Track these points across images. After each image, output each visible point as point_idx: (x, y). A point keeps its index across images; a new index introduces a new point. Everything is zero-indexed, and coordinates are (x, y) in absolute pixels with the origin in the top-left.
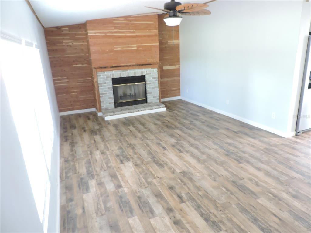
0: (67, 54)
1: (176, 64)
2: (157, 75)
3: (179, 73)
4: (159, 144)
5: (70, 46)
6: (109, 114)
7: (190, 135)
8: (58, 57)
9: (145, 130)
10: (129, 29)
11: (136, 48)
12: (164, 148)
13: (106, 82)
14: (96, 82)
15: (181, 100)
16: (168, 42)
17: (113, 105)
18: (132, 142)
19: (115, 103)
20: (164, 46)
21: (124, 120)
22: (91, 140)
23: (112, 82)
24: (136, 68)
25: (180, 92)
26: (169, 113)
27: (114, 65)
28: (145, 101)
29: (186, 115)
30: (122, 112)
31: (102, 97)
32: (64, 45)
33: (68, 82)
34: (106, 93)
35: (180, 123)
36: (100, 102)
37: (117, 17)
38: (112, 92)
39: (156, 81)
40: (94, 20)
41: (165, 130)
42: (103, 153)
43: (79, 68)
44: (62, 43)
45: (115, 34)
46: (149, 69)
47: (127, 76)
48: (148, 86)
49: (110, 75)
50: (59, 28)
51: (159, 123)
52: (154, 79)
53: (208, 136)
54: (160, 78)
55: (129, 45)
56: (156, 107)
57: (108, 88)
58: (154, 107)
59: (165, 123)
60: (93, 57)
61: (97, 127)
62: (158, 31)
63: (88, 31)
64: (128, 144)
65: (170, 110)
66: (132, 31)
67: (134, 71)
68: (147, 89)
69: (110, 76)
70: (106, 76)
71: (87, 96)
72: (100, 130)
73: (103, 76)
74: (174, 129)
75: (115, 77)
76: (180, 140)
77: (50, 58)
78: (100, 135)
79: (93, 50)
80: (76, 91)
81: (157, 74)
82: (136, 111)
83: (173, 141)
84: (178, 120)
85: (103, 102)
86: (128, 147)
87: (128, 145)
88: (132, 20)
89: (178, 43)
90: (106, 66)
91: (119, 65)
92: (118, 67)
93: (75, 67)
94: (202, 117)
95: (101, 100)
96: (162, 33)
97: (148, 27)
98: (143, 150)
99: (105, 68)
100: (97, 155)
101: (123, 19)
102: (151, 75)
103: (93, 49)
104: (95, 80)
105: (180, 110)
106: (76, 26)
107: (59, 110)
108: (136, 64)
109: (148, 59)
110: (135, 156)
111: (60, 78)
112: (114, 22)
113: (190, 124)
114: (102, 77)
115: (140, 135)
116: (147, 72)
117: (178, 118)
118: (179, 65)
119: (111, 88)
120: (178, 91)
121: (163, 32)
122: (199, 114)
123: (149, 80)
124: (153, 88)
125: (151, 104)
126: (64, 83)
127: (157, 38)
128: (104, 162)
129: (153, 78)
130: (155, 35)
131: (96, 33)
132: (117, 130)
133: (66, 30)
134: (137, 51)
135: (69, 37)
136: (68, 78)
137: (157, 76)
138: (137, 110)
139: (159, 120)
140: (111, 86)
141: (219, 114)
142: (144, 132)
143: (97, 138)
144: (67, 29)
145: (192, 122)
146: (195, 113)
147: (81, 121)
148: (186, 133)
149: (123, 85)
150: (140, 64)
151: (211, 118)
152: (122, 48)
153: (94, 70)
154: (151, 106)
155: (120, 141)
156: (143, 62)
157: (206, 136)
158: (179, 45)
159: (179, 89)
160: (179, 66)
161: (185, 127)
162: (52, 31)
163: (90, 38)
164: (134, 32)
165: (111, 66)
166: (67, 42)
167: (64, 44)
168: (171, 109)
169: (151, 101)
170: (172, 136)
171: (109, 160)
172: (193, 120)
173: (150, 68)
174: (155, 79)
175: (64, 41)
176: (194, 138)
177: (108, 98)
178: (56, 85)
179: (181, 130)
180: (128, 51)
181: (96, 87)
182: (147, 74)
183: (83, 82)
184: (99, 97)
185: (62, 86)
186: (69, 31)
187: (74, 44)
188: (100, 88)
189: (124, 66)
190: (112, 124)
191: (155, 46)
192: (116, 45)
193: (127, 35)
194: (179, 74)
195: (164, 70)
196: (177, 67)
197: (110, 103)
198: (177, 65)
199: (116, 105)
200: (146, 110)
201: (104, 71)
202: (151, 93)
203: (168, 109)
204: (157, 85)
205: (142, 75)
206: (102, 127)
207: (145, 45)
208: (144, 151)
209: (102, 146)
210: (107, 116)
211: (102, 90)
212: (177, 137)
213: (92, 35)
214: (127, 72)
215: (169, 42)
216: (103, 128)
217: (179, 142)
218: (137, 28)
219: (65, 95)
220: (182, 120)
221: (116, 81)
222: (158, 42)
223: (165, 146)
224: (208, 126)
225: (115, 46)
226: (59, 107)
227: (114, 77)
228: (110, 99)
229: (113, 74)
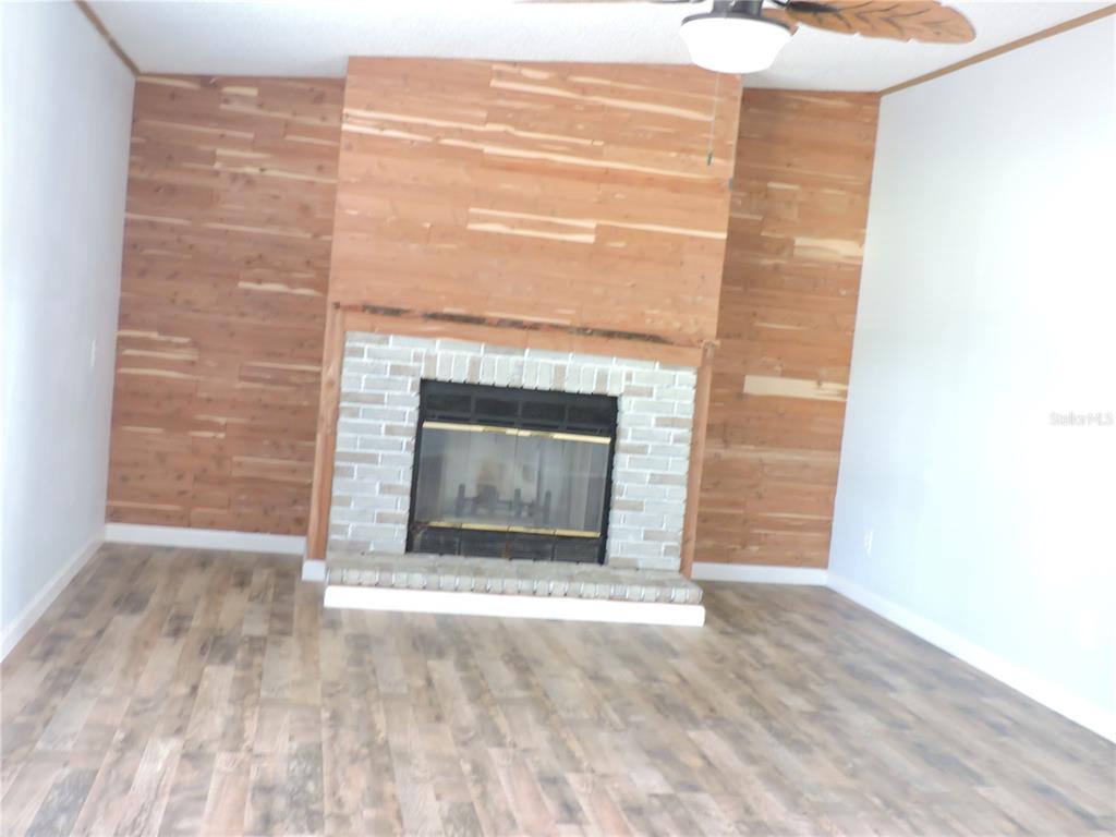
0: (221, 220)
1: (824, 372)
2: (690, 409)
3: (841, 427)
4: (552, 781)
5: (249, 181)
6: (354, 575)
7: (775, 778)
8: (172, 229)
9: (519, 694)
10: (570, 131)
11: (590, 239)
12: (570, 812)
13: (386, 393)
14: (331, 384)
15: (826, 592)
16: (793, 242)
17: (399, 533)
18: (396, 741)
19: (413, 524)
20: (768, 262)
21: (433, 625)
22: (177, 678)
23: (416, 399)
24: (571, 349)
25: (827, 545)
26: (714, 638)
27: (448, 310)
28: (596, 551)
29: (816, 668)
30: (433, 578)
31: (348, 472)
32: (217, 173)
33: (193, 363)
34: (372, 459)
35: (750, 702)
36: (327, 500)
37: (515, 64)
38: (409, 456)
39: (677, 440)
40: (389, 61)
41: (634, 718)
42: (194, 756)
43: (267, 303)
44: (213, 158)
45: (488, 149)
46: (651, 364)
47: (512, 384)
48: (623, 462)
49: (417, 358)
50: (209, 84)
51: (623, 676)
52: (667, 430)
53: (888, 804)
54: (703, 431)
55: (552, 214)
56: (644, 591)
57: (390, 430)
58: (631, 591)
59: (655, 685)
60: (343, 246)
61: (258, 628)
62: (732, 164)
63: (346, 110)
64: (369, 744)
65: (730, 629)
66: (587, 142)
67: (554, 362)
68: (618, 482)
69: (411, 364)
70: (389, 363)
71: (275, 462)
72: (257, 645)
73: (372, 354)
74: (695, 722)
75: (441, 375)
76: (695, 788)
77: (129, 225)
78: (247, 665)
79: (354, 212)
80: (222, 420)
81: (689, 402)
82: (519, 592)
83: (650, 781)
84: (747, 681)
85: (345, 502)
86: (355, 758)
87: (365, 751)
88: (598, 90)
89: (850, 257)
90: (404, 307)
91: (476, 314)
92: (467, 323)
93: (247, 292)
94: (908, 697)
95: (336, 492)
96: (767, 189)
97: (678, 137)
98: (431, 794)
99: (395, 313)
100: (158, 759)
101: (543, 75)
102: (654, 399)
103: (352, 205)
104: (328, 373)
105: (788, 639)
106: (301, 86)
107: (108, 507)
108: (579, 325)
109: (649, 312)
110: (369, 813)
111: (154, 335)
112: (495, 83)
113: (813, 717)
114: (365, 360)
115: (467, 713)
116: (634, 383)
117: (750, 673)
118: (846, 381)
119: (405, 432)
120: (815, 535)
121: (772, 185)
122: (897, 680)
123: (634, 431)
124: (657, 480)
125: (621, 573)
126: (169, 364)
127: (721, 205)
128: (164, 801)
129: (661, 422)
130: (714, 187)
131: (382, 125)
132: (358, 661)
133: (244, 99)
134: (594, 252)
135: (250, 136)
136: (195, 344)
137: (690, 417)
138: (524, 585)
139: (629, 660)
140: (406, 424)
141: (1025, 703)
142: (505, 702)
143: (220, 678)
144: (252, 92)
145: (831, 708)
146: (875, 668)
147: (193, 583)
148: (752, 759)
149: (479, 428)
150: (599, 326)
151: (965, 711)
152: (513, 224)
153: (332, 318)
154: (616, 581)
155: (336, 718)
156: (617, 319)
157: (877, 801)
158: (859, 268)
159: (826, 527)
160: (840, 387)
161: (770, 729)
162: (174, 94)
163: (349, 148)
164: (595, 153)
165: (431, 311)
166: (236, 156)
167: (217, 166)
168: (734, 625)
169: (630, 556)
170: (660, 755)
171: (203, 798)
172: (839, 703)
173: (655, 360)
174: (675, 431)
175: (221, 152)
176: (794, 799)
177: (377, 487)
178: (124, 370)
179: (737, 738)
180: (542, 247)
181: (325, 411)
182: (630, 392)
183: (274, 382)
184: (330, 472)
185: (159, 381)
186: (261, 106)
187: (272, 173)
188: (343, 419)
189: (501, 323)
190: (347, 630)
191: (704, 245)
192: (481, 207)
193: (553, 162)
194: (840, 437)
195: (747, 395)
196: (829, 390)
197: (381, 519)
198: (828, 380)
199: (418, 537)
200: (580, 596)
201: (387, 332)
202: (637, 507)
203: (720, 623)
204: (679, 466)
205: (600, 391)
206: (283, 633)
207: (649, 233)
208: (438, 797)
209: (212, 722)
210: (342, 583)
211: (352, 435)
212: (686, 769)
213: (360, 135)
214: (514, 359)
215: (799, 241)
216: (283, 639)
217: (683, 796)
218: (614, 130)
219: (160, 430)
220: (774, 689)
221: (440, 400)
222: (725, 224)
223: (583, 803)
224: (921, 751)
225: (473, 210)
226: (111, 493)
227: (432, 377)
228: (386, 497)
229: (431, 359)
